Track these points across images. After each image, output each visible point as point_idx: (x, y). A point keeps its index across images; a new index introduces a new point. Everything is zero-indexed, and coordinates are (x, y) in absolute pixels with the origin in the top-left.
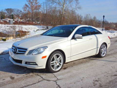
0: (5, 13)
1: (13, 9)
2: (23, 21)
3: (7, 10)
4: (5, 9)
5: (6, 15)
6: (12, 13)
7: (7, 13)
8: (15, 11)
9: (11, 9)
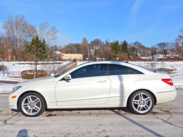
0: (157, 49)
1: (167, 43)
2: (179, 56)
3: (160, 45)
4: (157, 44)
5: (158, 51)
6: (166, 48)
7: (159, 48)
8: (169, 45)
9: (164, 43)
